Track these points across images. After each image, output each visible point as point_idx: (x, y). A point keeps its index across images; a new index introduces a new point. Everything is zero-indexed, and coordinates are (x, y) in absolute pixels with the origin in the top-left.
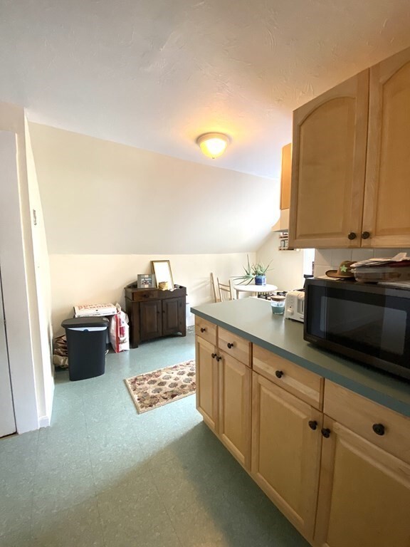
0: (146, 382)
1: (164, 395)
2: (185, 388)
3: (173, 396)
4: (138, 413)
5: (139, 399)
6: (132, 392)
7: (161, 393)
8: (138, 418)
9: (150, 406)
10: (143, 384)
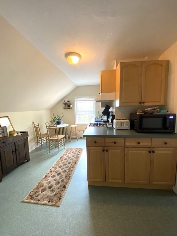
0: (40, 192)
1: (59, 190)
2: (65, 181)
3: (64, 187)
4: (58, 206)
5: (49, 202)
6: (39, 202)
7: (57, 190)
8: (62, 208)
9: (60, 199)
10: (39, 194)
